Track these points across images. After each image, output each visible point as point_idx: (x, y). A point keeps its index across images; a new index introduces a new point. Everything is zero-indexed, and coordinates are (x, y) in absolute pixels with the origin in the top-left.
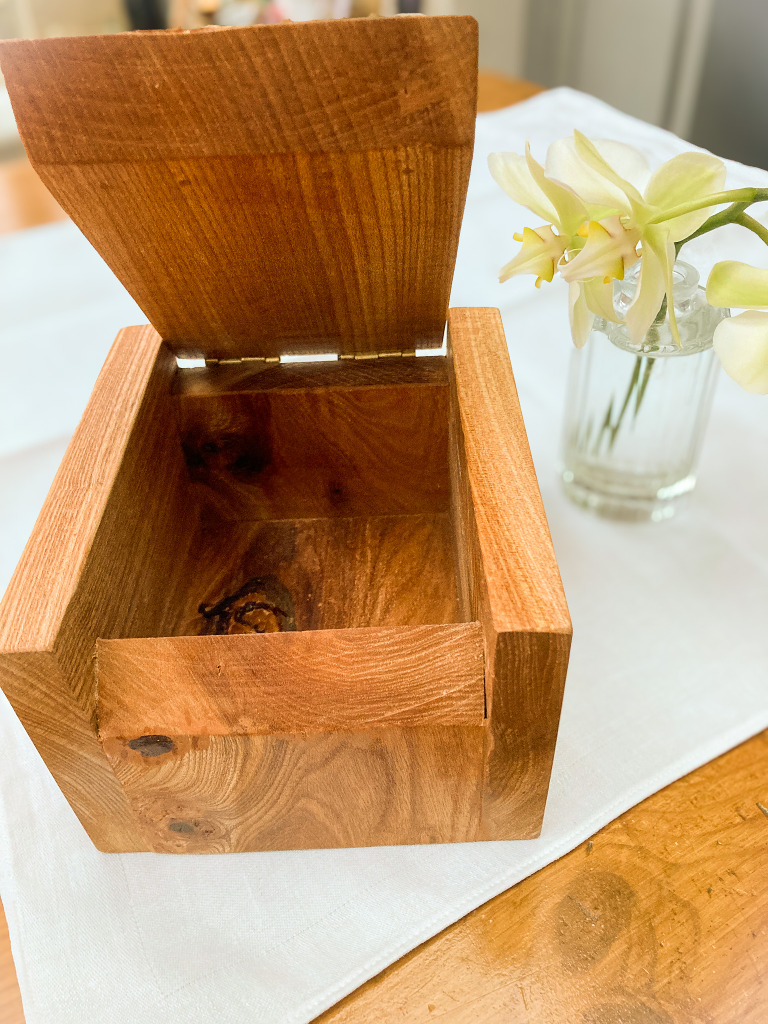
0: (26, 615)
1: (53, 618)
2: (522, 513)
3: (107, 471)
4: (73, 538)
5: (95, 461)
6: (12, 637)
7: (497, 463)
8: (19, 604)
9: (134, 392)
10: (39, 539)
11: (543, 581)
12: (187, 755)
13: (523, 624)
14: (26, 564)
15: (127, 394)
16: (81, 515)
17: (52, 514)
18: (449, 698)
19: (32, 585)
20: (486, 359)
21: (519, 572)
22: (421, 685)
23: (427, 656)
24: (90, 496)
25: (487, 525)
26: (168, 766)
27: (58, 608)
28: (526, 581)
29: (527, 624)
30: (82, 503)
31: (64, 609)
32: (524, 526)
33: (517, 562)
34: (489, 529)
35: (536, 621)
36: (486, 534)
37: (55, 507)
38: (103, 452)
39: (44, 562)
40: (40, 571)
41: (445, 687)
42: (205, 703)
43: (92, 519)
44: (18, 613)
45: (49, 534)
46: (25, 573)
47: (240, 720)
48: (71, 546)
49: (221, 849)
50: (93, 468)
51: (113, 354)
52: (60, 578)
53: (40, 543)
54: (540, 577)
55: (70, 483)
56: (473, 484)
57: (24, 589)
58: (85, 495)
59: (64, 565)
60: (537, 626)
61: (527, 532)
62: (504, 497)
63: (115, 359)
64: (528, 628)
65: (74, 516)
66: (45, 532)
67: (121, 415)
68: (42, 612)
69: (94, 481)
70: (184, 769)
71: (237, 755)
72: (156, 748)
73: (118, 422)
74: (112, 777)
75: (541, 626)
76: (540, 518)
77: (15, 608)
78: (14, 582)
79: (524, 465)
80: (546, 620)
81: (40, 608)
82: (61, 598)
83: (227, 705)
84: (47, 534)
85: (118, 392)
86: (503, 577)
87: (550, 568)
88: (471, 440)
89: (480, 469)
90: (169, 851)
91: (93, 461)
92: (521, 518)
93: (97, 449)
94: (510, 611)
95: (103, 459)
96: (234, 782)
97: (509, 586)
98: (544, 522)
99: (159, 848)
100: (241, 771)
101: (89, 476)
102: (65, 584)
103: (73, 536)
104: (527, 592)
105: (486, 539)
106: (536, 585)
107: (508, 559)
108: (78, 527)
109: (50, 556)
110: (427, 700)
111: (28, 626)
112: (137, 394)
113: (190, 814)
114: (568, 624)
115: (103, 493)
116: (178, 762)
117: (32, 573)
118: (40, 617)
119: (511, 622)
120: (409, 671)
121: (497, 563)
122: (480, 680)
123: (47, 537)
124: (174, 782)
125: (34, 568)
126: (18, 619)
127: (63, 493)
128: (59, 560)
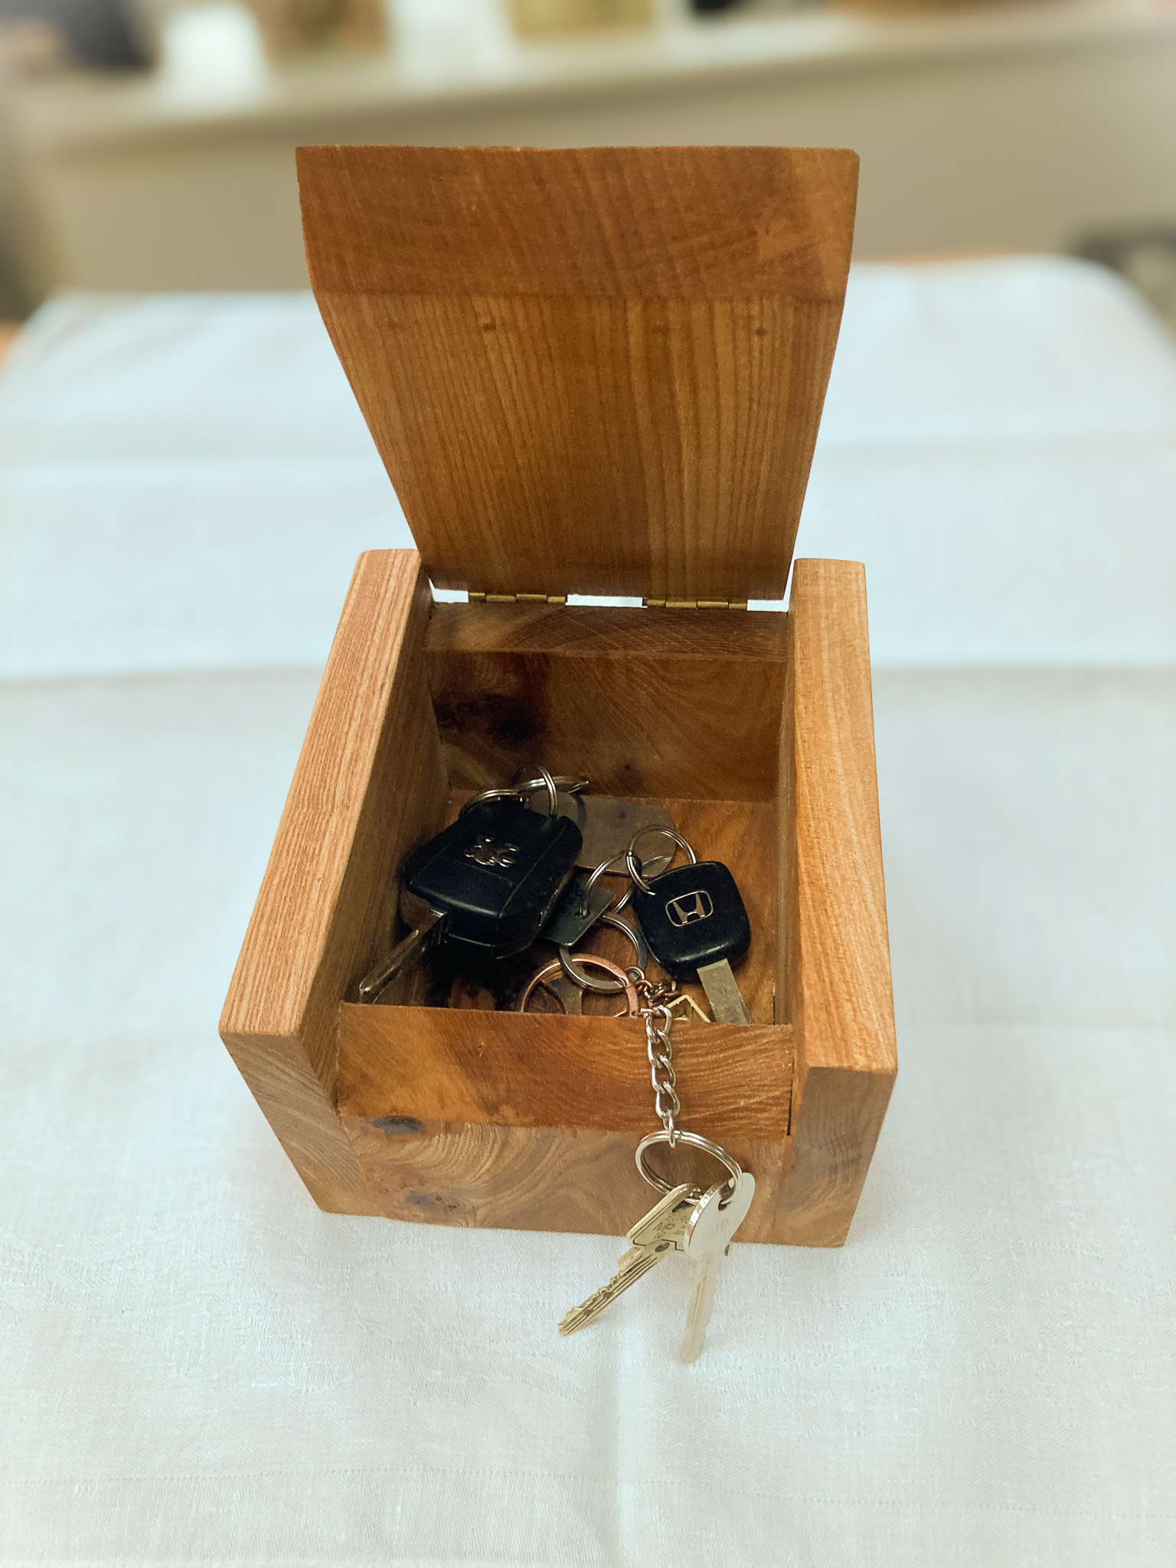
0: (266, 987)
1: (297, 994)
2: (857, 901)
3: (354, 789)
4: (317, 885)
5: (339, 772)
6: (252, 1016)
7: (834, 823)
8: (257, 971)
9: (383, 666)
10: (275, 882)
11: (870, 1002)
12: (437, 1137)
13: (840, 1059)
14: (262, 916)
15: (374, 667)
16: (325, 852)
17: (289, 846)
18: (747, 1108)
19: (271, 947)
20: (837, 651)
21: (843, 987)
22: (717, 1091)
23: (726, 1058)
24: (334, 824)
25: (812, 914)
26: (412, 1146)
27: (302, 981)
28: (851, 1000)
29: (845, 1060)
30: (325, 833)
31: (310, 983)
32: (857, 922)
33: (843, 972)
34: (814, 921)
35: (855, 1056)
36: (810, 927)
37: (293, 836)
38: (348, 759)
39: (284, 915)
40: (279, 927)
41: (745, 1097)
42: (463, 1087)
43: (337, 859)
44: (257, 984)
45: (287, 875)
46: (263, 927)
47: (501, 1109)
48: (315, 895)
49: (464, 1223)
50: (336, 781)
51: (354, 595)
52: (303, 938)
53: (278, 887)
54: (868, 996)
55: (309, 803)
56: (800, 851)
57: (262, 951)
58: (328, 821)
59: (307, 924)
60: (857, 1064)
61: (859, 930)
62: (837, 876)
63: (358, 603)
64: (846, 1065)
65: (317, 852)
66: (282, 872)
67: (368, 704)
68: (284, 983)
69: (338, 801)
70: (432, 1149)
71: (494, 1142)
72: (402, 1127)
73: (365, 712)
74: (347, 1148)
75: (861, 1064)
76: (878, 911)
77: (253, 975)
78: (250, 940)
79: (868, 829)
80: (867, 1056)
81: (283, 979)
82: (306, 968)
83: (486, 1090)
84: (284, 875)
85: (362, 663)
86: (824, 993)
87: (882, 985)
88: (805, 782)
89: (812, 829)
90: (403, 1219)
91: (336, 770)
92: (855, 908)
93: (340, 753)
94: (827, 1040)
95: (349, 769)
96: (487, 1166)
97: (829, 1005)
98: (883, 917)
99: (393, 1215)
100: (498, 1157)
101: (332, 793)
102: (310, 948)
103: (316, 882)
104: (849, 1015)
105: (809, 936)
106: (862, 1007)
107: (832, 967)
108: (322, 868)
109: (290, 907)
110: (720, 1109)
111: (269, 1001)
112: (387, 669)
113: (434, 1190)
114: (894, 1064)
115: (350, 822)
116: (426, 1143)
117: (270, 929)
118: (283, 992)
119: (826, 1055)
120: (702, 1074)
121: (818, 971)
122: (787, 1092)
123: (285, 880)
124: (419, 1159)
125: (272, 923)
126: (257, 991)
127: (302, 817)
128: (302, 914)
